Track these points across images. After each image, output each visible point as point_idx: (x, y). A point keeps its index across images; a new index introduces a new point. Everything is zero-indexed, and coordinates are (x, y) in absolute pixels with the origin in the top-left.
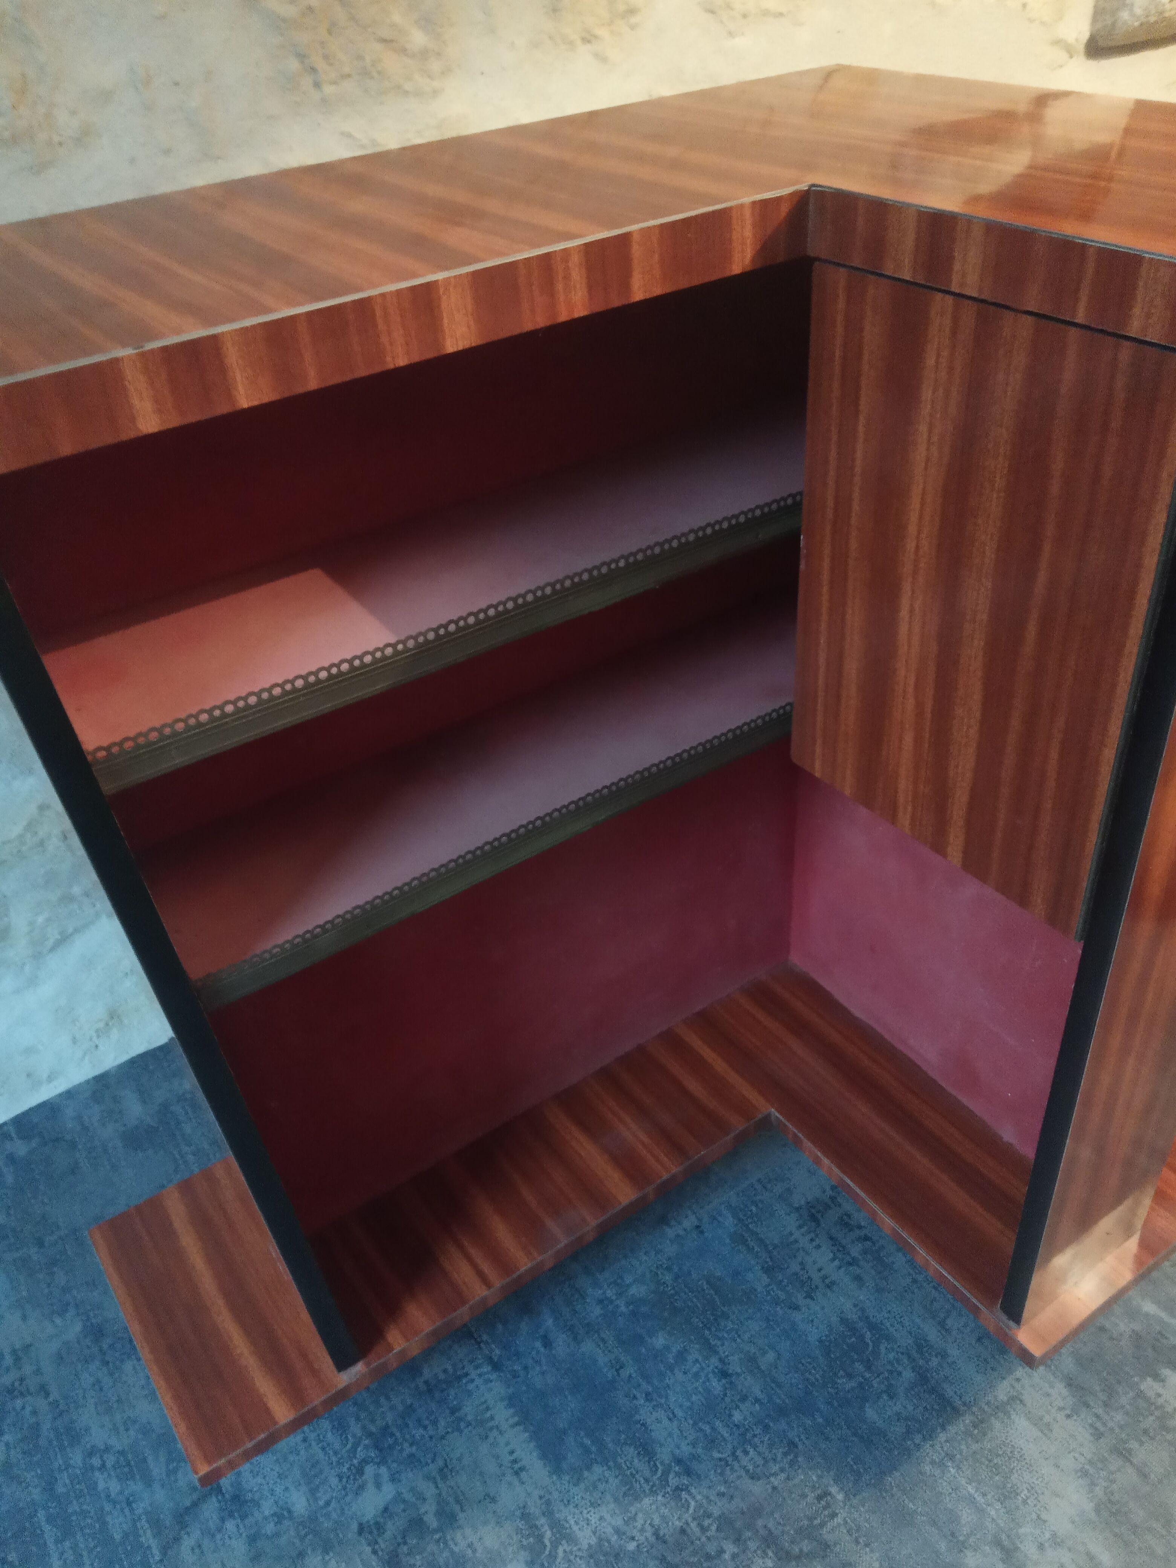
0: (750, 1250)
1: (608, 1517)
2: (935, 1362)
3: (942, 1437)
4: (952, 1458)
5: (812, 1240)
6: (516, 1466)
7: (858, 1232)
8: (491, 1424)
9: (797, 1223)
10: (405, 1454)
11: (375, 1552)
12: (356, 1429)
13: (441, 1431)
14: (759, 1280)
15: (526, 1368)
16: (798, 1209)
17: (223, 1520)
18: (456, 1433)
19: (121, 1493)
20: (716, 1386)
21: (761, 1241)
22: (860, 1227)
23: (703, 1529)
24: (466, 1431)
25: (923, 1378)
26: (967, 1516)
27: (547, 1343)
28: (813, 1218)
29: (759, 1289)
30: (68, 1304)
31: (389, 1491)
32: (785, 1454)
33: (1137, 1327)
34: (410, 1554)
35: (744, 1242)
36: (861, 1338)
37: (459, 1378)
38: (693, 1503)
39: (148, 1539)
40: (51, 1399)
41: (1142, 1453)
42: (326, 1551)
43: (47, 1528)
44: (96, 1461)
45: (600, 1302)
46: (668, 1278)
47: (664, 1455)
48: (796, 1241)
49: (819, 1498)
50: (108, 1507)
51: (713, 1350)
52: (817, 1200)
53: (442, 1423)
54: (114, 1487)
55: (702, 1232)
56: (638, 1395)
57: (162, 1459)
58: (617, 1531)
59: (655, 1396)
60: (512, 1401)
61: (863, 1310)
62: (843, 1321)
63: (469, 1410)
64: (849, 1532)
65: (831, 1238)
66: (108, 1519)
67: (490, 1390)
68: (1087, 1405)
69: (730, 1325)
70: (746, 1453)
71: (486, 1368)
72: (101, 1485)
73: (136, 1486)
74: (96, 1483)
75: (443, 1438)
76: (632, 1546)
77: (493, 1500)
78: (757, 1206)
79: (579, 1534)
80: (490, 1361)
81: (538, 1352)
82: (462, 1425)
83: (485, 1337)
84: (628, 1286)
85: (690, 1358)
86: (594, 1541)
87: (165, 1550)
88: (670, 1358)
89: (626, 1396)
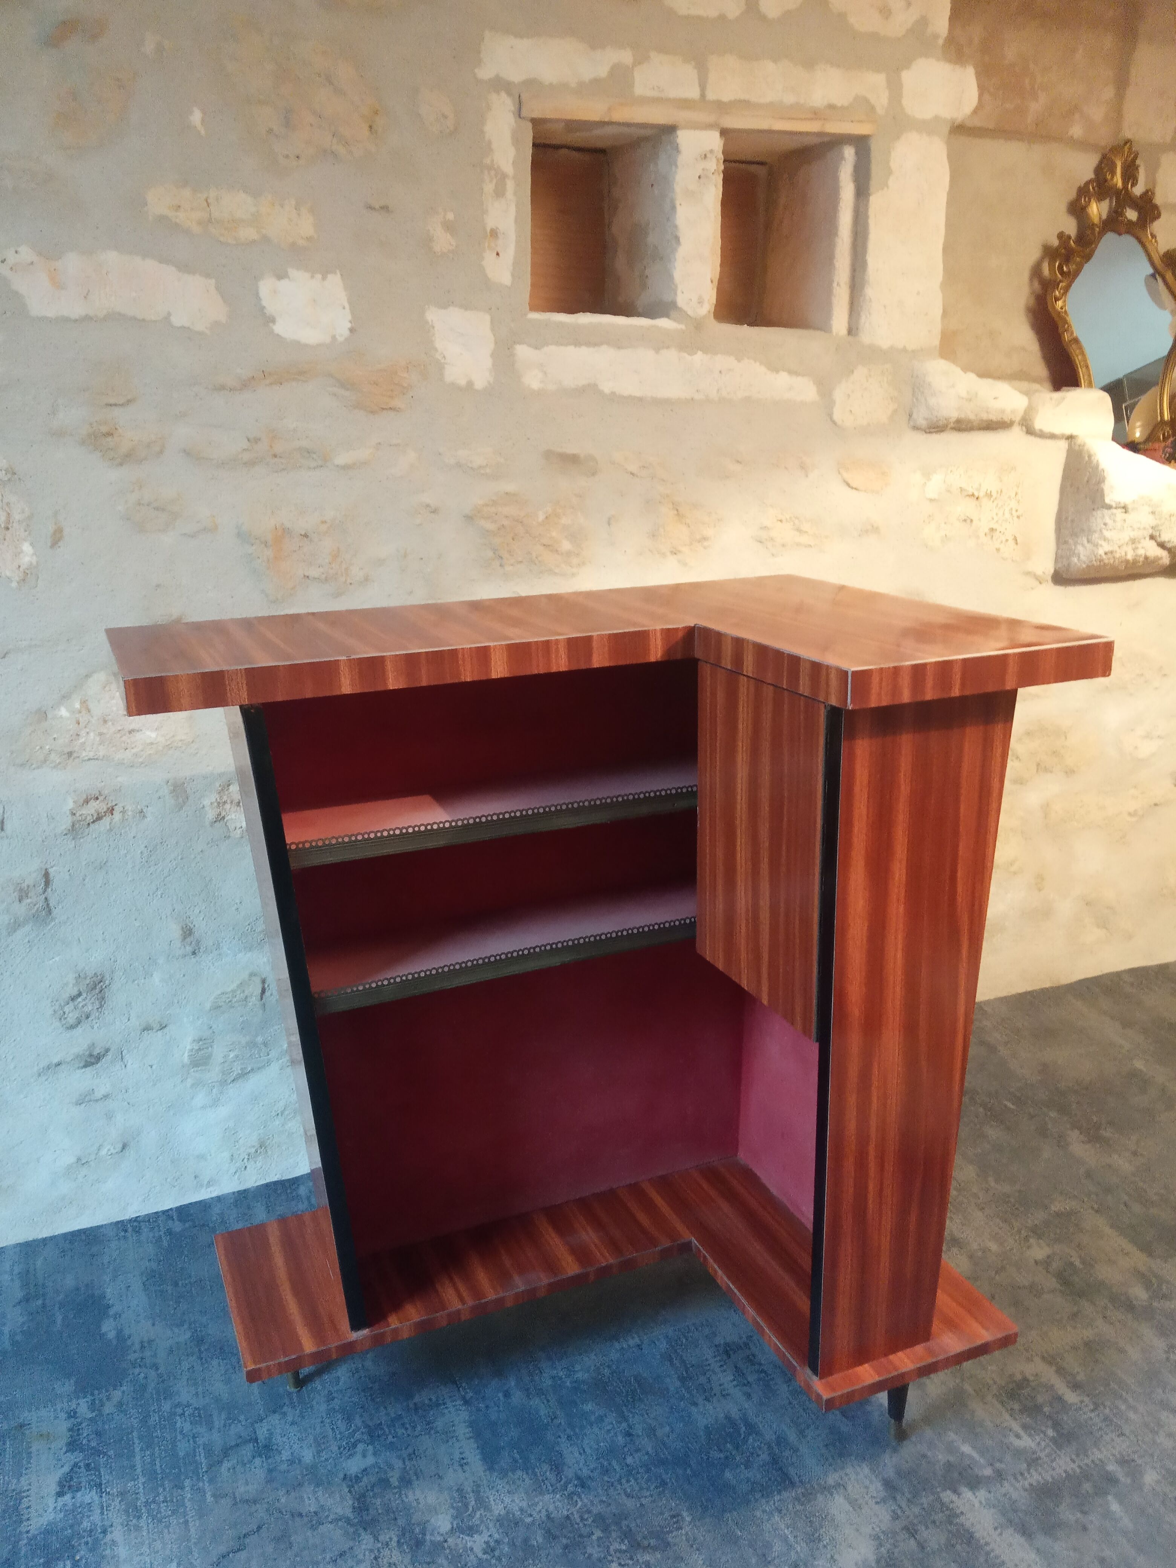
0: (672, 1364)
1: (517, 1501)
2: (787, 1453)
3: (777, 1498)
4: (780, 1511)
5: (721, 1366)
6: (462, 1462)
7: (757, 1367)
8: (452, 1435)
9: (713, 1354)
10: (388, 1441)
11: (350, 1491)
12: (358, 1421)
13: (416, 1433)
14: (673, 1383)
15: (487, 1407)
16: (717, 1346)
17: (254, 1457)
18: (426, 1436)
19: (191, 1431)
20: (621, 1440)
21: (683, 1362)
22: (760, 1364)
23: (582, 1519)
24: (434, 1436)
25: (775, 1461)
26: (778, 1547)
27: (507, 1394)
28: (727, 1353)
29: (672, 1389)
30: (185, 1321)
31: (370, 1460)
32: (656, 1487)
33: (952, 1459)
34: (374, 1496)
35: (671, 1360)
36: (738, 1430)
37: (438, 1405)
38: (580, 1504)
39: (202, 1459)
40: (159, 1372)
41: (924, 1533)
42: (318, 1485)
43: (136, 1441)
44: (179, 1411)
45: (553, 1378)
46: (607, 1372)
47: (569, 1473)
48: (709, 1365)
49: (673, 1517)
50: (179, 1437)
51: (626, 1420)
52: (734, 1343)
53: (419, 1428)
54: (187, 1427)
55: (641, 1349)
56: (562, 1436)
57: (223, 1416)
58: (521, 1510)
59: (574, 1438)
60: (472, 1424)
61: (745, 1414)
62: (728, 1418)
63: (439, 1424)
64: (688, 1540)
65: (737, 1368)
66: (178, 1443)
67: (458, 1415)
68: (895, 1498)
69: (642, 1407)
70: (628, 1481)
71: (459, 1402)
72: (178, 1425)
73: (202, 1430)
74: (176, 1423)
75: (417, 1437)
76: (529, 1520)
77: (440, 1477)
78: (687, 1339)
79: (494, 1507)
80: (463, 1399)
81: (499, 1399)
82: (433, 1432)
83: (464, 1385)
84: (576, 1372)
85: (607, 1420)
86: (503, 1512)
87: (210, 1467)
88: (593, 1418)
89: (553, 1435)
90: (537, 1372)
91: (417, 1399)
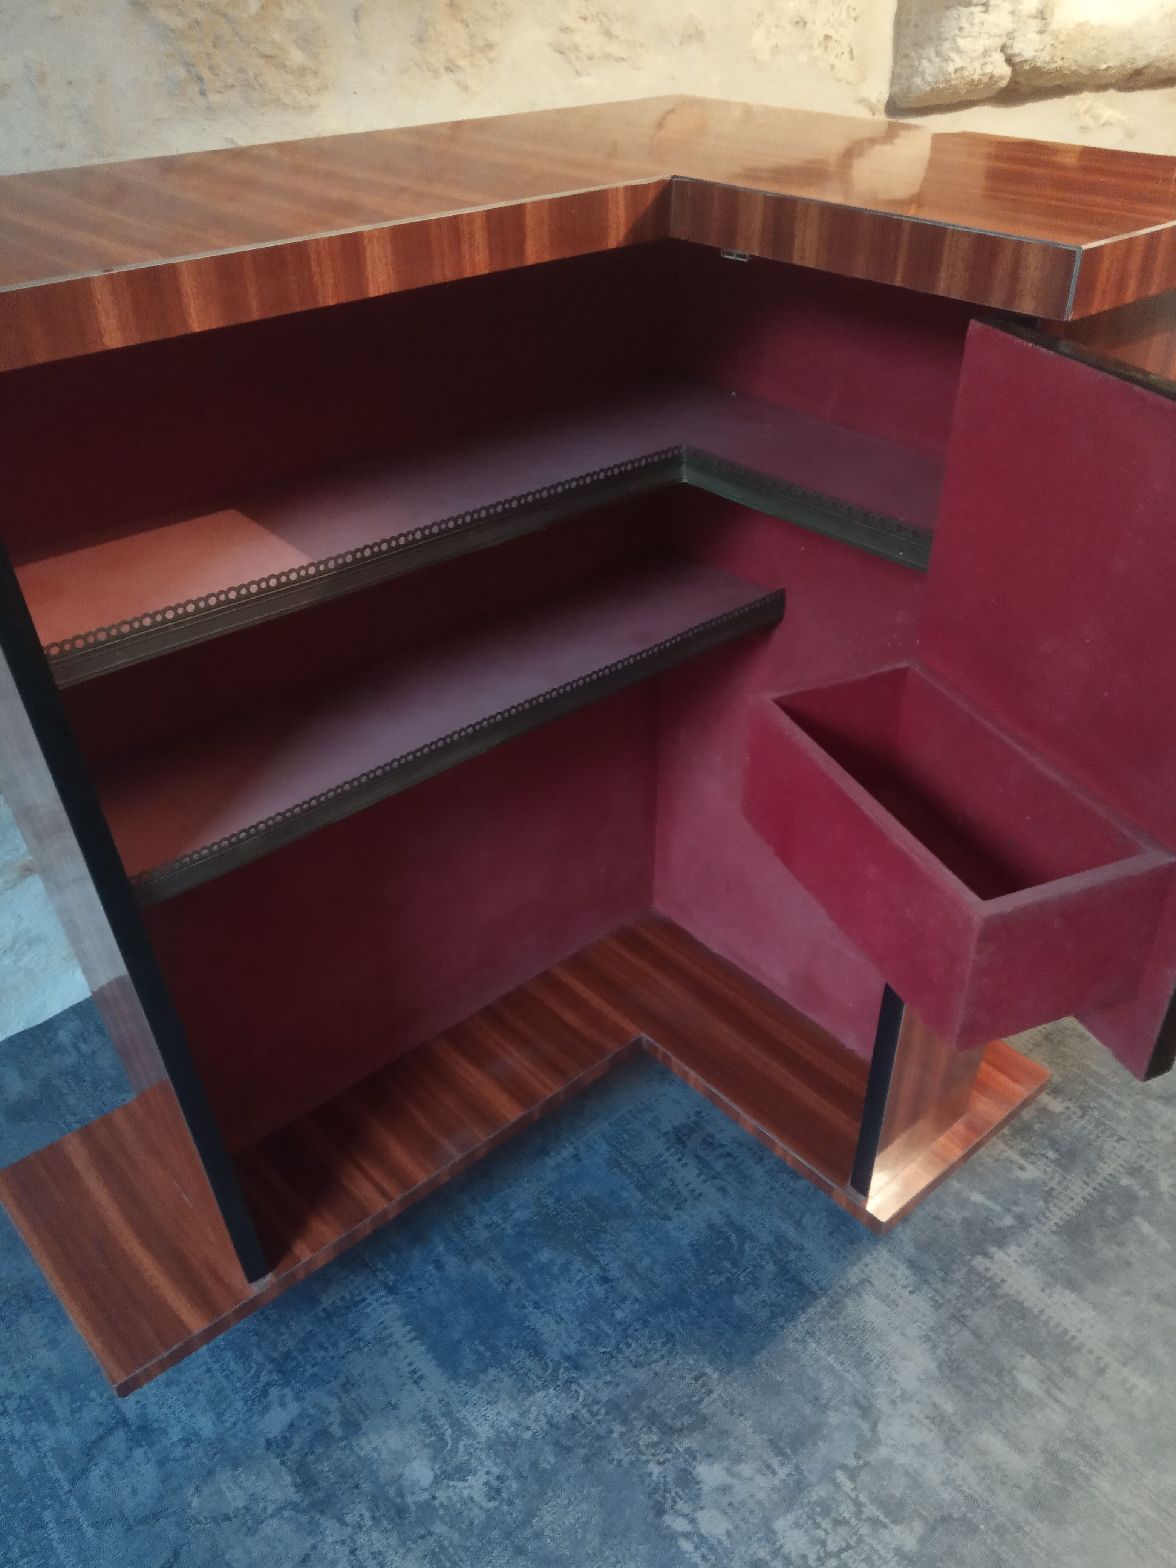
0: (624, 1172)
1: (504, 1412)
2: (793, 1255)
3: (803, 1318)
4: (812, 1334)
5: (680, 1159)
6: (416, 1376)
7: (721, 1151)
8: (389, 1341)
9: (666, 1146)
10: (308, 1374)
11: (283, 1463)
12: (257, 1356)
13: (342, 1352)
14: (633, 1197)
15: (420, 1289)
16: (666, 1134)
17: (131, 1449)
18: (355, 1352)
20: (599, 1290)
21: (634, 1164)
22: (722, 1146)
23: (593, 1415)
24: (366, 1349)
25: (783, 1270)
26: (828, 1383)
27: (439, 1266)
28: (680, 1141)
29: (634, 1205)
31: (294, 1408)
32: (664, 1344)
33: (966, 1214)
34: (318, 1460)
35: (618, 1165)
36: (727, 1240)
37: (357, 1304)
38: (582, 1393)
39: (57, 1473)
41: (976, 1317)
42: (235, 1466)
45: (488, 1226)
46: (550, 1201)
47: (553, 1354)
48: (665, 1161)
49: (696, 1379)
50: (12, 1448)
51: (595, 1261)
52: (683, 1125)
53: (343, 1344)
55: (579, 1160)
56: (527, 1304)
57: (66, 1399)
58: (514, 1423)
59: (543, 1304)
60: (408, 1319)
61: (728, 1216)
62: (711, 1227)
63: (367, 1331)
64: (725, 1405)
65: (697, 1157)
66: (14, 1459)
67: (386, 1311)
68: (927, 1282)
69: (608, 1238)
70: (628, 1345)
71: (382, 1293)
73: (41, 1427)
75: (343, 1357)
76: (528, 1435)
77: (395, 1407)
78: (629, 1134)
79: (478, 1430)
80: (385, 1286)
81: (431, 1275)
82: (362, 1344)
83: (379, 1266)
84: (513, 1211)
85: (574, 1268)
86: (492, 1434)
87: (73, 1482)
88: (555, 1270)
89: (516, 1306)
90: (465, 1224)
91: (326, 1302)
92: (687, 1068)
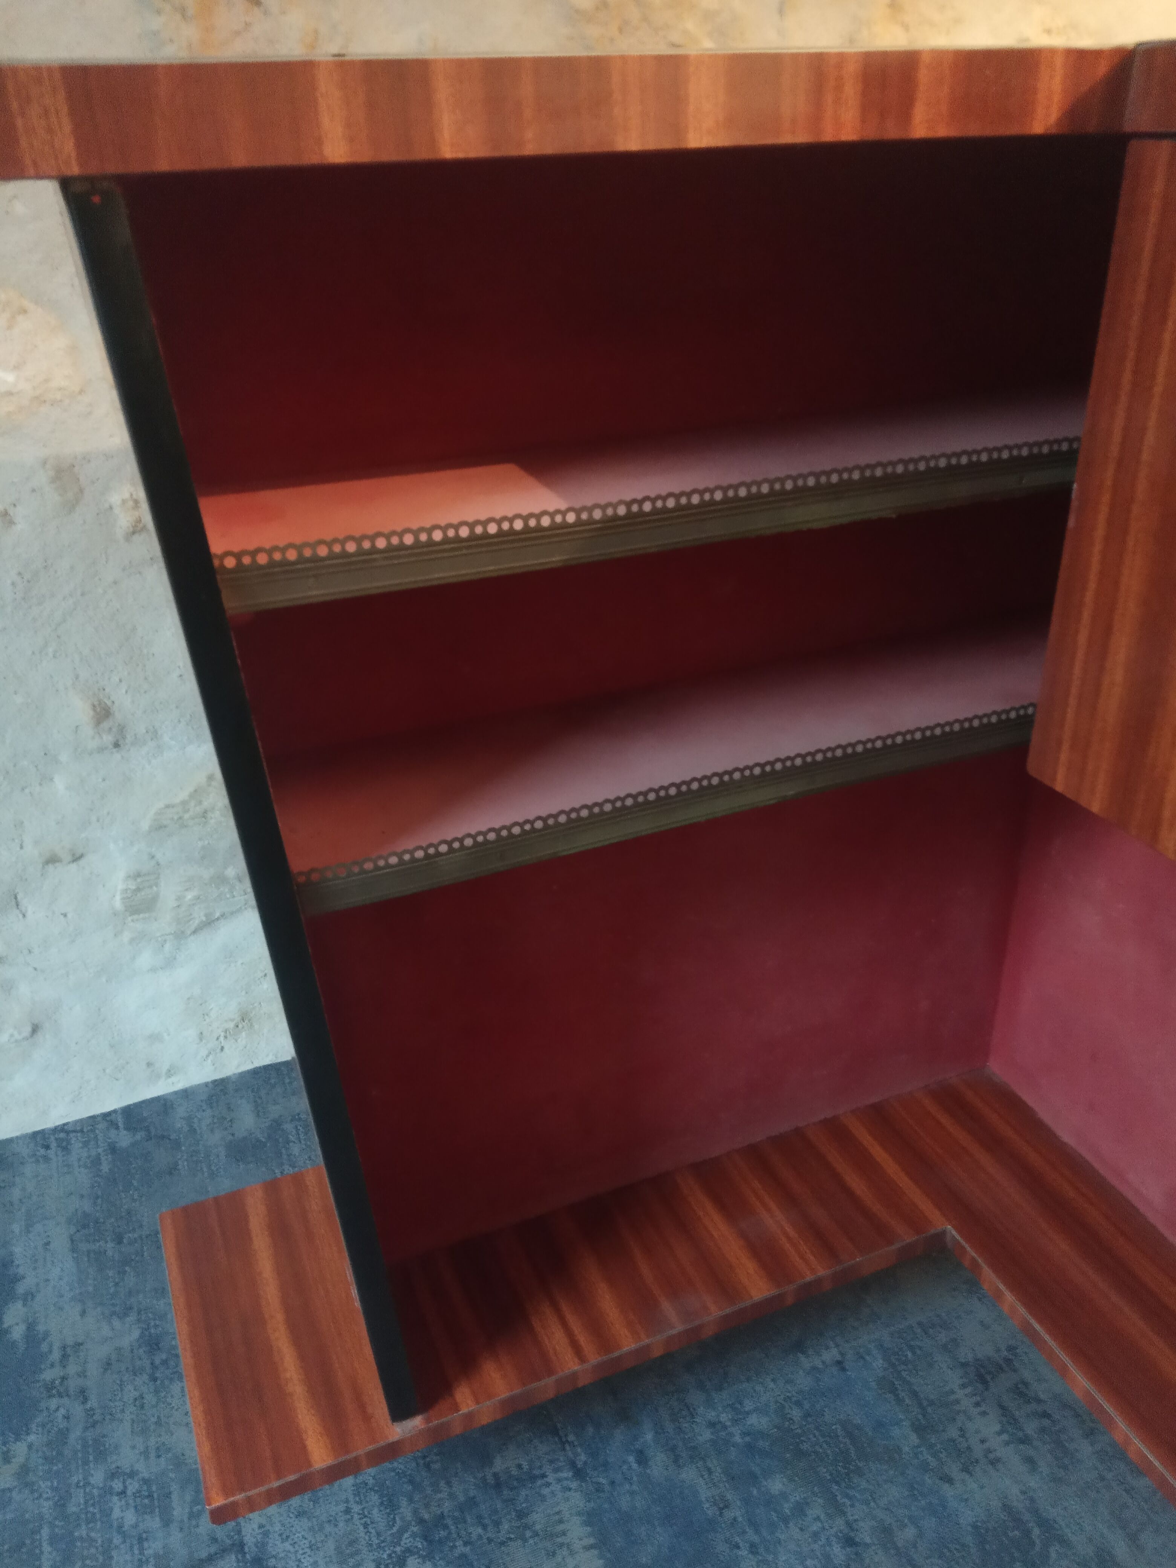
0: (899, 1401)
5: (977, 1404)
7: (1034, 1406)
8: (559, 1540)
9: (960, 1382)
10: (457, 1552)
13: (502, 1536)
14: (906, 1438)
15: (613, 1483)
16: (964, 1365)
18: (519, 1542)
19: (136, 1526)
20: (839, 1553)
21: (915, 1394)
22: (1039, 1401)
24: (531, 1541)
27: (642, 1459)
28: (981, 1378)
29: (906, 1449)
36: (1027, 1533)
37: (533, 1478)
40: (88, 1406)
43: (47, 1549)
44: (117, 1485)
45: (712, 1425)
46: (796, 1414)
48: (957, 1402)
50: (117, 1540)
51: (841, 1511)
52: (989, 1358)
53: (506, 1526)
54: (130, 1518)
55: (844, 1369)
56: (741, 1544)
57: (188, 1498)
59: (762, 1550)
60: (591, 1518)
61: (1032, 1500)
62: (1006, 1507)
63: (538, 1519)
65: (1002, 1407)
66: (114, 1553)
67: (567, 1499)
69: (864, 1484)
71: (567, 1474)
72: (116, 1513)
74: (111, 1509)
75: (503, 1543)
78: (914, 1353)
80: (573, 1464)
81: (630, 1468)
82: (528, 1534)
83: (571, 1438)
84: (748, 1413)
85: (811, 1513)
88: (787, 1508)
89: (727, 1541)
90: (684, 1413)
91: (499, 1465)
92: (1002, 1287)
